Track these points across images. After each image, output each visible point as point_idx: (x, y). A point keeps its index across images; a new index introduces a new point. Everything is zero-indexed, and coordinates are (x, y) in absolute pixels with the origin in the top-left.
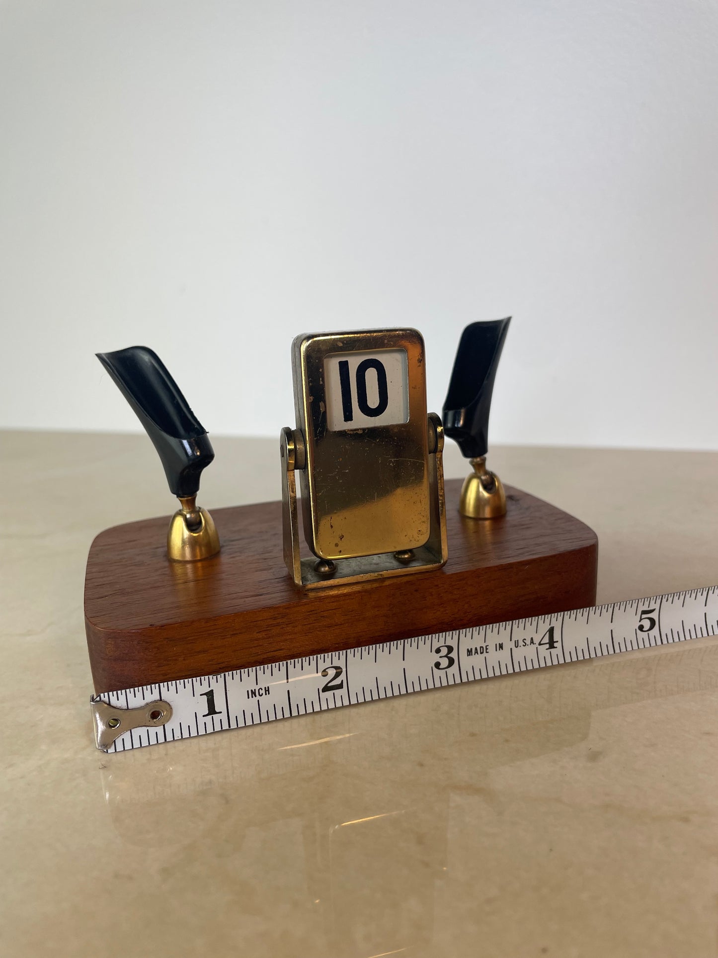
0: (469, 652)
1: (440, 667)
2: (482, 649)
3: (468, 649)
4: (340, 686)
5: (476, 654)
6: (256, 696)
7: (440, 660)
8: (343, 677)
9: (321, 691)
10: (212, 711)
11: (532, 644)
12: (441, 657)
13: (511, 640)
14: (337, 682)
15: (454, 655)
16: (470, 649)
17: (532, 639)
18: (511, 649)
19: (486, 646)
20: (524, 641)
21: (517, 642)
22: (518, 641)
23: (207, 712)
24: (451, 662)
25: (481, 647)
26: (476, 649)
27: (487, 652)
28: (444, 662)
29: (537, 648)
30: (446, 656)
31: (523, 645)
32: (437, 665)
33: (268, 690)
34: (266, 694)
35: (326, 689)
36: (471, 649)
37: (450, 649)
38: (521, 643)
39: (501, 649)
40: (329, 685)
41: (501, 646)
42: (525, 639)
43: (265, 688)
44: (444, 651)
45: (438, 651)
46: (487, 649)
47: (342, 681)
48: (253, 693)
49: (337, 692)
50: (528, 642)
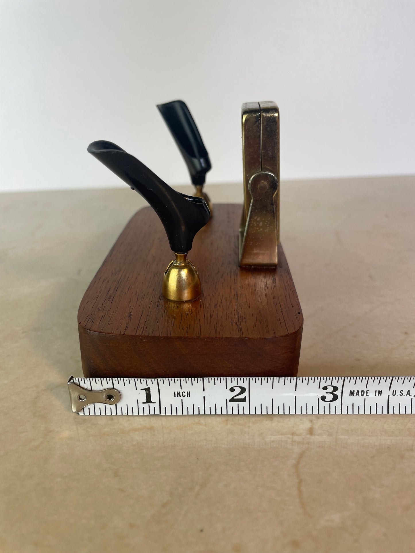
0: (352, 393)
1: (325, 400)
2: (363, 392)
3: (351, 391)
4: (244, 400)
5: (358, 395)
6: (180, 396)
7: (326, 395)
8: (246, 394)
9: (228, 401)
10: (149, 400)
11: (408, 395)
12: (327, 393)
13: (390, 390)
14: (242, 397)
15: (338, 393)
16: (352, 391)
17: (409, 391)
18: (389, 396)
19: (367, 391)
20: (402, 392)
21: (394, 392)
22: (396, 391)
23: (145, 401)
24: (335, 398)
25: (362, 391)
26: (358, 391)
27: (367, 395)
28: (330, 397)
29: (412, 398)
30: (331, 393)
31: (400, 395)
32: (323, 398)
33: (190, 394)
34: (188, 396)
35: (232, 400)
36: (354, 391)
37: (336, 389)
38: (398, 393)
39: (379, 395)
40: (235, 398)
41: (380, 393)
42: (403, 391)
43: (187, 392)
44: (330, 389)
45: (325, 388)
46: (367, 393)
47: (245, 397)
48: (179, 394)
49: (241, 404)
50: (405, 393)
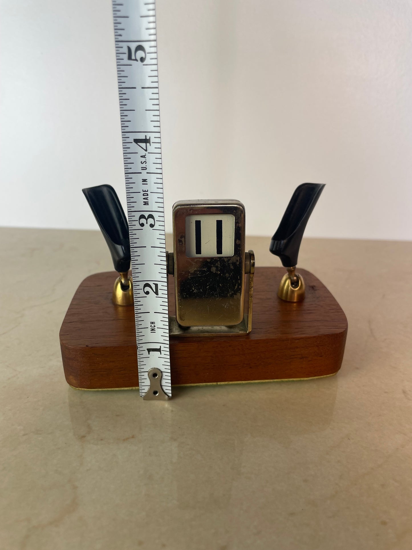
0: (146, 203)
1: (153, 224)
2: (144, 195)
3: (144, 204)
4: (156, 285)
5: (148, 199)
6: (155, 329)
7: (149, 223)
9: (157, 296)
10: (159, 350)
11: (145, 157)
12: (147, 223)
13: (141, 173)
14: (154, 287)
15: (146, 214)
17: (142, 157)
18: (147, 173)
19: (143, 191)
20: (142, 163)
21: (143, 169)
23: (159, 352)
24: (151, 216)
25: (143, 195)
26: (144, 199)
27: (147, 191)
28: (151, 221)
29: (148, 153)
30: (147, 220)
31: (146, 163)
32: (152, 226)
33: (153, 322)
34: (155, 324)
35: (157, 293)
36: (144, 202)
37: (142, 217)
38: (144, 165)
39: (146, 181)
40: (155, 291)
41: (144, 180)
43: (151, 324)
44: (143, 221)
45: (142, 225)
46: (145, 191)
47: (153, 284)
48: (153, 330)
49: (159, 287)
50: (143, 160)
